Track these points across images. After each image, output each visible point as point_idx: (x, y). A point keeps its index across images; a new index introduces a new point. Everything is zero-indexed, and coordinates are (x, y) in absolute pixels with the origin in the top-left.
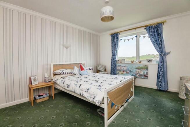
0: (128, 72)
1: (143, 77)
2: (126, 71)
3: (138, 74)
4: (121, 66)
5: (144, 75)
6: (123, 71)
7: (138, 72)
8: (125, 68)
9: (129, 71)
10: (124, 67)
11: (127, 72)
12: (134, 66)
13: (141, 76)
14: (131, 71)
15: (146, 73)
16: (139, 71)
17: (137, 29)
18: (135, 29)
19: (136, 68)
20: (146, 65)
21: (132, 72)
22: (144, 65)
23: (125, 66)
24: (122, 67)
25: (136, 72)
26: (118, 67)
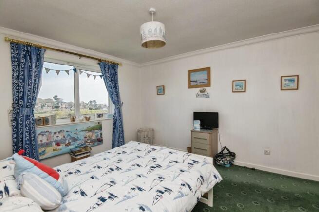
0: (69, 143)
1: (96, 144)
2: (63, 141)
3: (89, 141)
4: (50, 133)
5: (98, 139)
6: (58, 144)
7: (88, 138)
8: (61, 137)
9: (70, 141)
10: (58, 134)
11: (67, 142)
12: (80, 128)
13: (94, 142)
14: (76, 138)
15: (100, 135)
16: (90, 134)
17: (83, 59)
18: (81, 56)
19: (85, 131)
20: (99, 123)
21: (77, 140)
22: (96, 123)
23: (61, 131)
24: (52, 135)
25: (85, 138)
26: (40, 138)
